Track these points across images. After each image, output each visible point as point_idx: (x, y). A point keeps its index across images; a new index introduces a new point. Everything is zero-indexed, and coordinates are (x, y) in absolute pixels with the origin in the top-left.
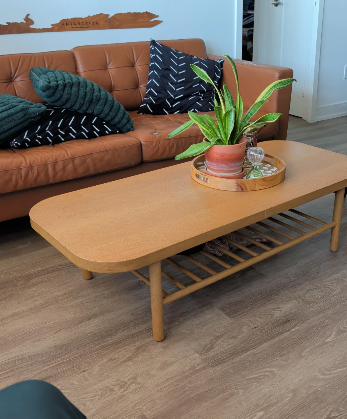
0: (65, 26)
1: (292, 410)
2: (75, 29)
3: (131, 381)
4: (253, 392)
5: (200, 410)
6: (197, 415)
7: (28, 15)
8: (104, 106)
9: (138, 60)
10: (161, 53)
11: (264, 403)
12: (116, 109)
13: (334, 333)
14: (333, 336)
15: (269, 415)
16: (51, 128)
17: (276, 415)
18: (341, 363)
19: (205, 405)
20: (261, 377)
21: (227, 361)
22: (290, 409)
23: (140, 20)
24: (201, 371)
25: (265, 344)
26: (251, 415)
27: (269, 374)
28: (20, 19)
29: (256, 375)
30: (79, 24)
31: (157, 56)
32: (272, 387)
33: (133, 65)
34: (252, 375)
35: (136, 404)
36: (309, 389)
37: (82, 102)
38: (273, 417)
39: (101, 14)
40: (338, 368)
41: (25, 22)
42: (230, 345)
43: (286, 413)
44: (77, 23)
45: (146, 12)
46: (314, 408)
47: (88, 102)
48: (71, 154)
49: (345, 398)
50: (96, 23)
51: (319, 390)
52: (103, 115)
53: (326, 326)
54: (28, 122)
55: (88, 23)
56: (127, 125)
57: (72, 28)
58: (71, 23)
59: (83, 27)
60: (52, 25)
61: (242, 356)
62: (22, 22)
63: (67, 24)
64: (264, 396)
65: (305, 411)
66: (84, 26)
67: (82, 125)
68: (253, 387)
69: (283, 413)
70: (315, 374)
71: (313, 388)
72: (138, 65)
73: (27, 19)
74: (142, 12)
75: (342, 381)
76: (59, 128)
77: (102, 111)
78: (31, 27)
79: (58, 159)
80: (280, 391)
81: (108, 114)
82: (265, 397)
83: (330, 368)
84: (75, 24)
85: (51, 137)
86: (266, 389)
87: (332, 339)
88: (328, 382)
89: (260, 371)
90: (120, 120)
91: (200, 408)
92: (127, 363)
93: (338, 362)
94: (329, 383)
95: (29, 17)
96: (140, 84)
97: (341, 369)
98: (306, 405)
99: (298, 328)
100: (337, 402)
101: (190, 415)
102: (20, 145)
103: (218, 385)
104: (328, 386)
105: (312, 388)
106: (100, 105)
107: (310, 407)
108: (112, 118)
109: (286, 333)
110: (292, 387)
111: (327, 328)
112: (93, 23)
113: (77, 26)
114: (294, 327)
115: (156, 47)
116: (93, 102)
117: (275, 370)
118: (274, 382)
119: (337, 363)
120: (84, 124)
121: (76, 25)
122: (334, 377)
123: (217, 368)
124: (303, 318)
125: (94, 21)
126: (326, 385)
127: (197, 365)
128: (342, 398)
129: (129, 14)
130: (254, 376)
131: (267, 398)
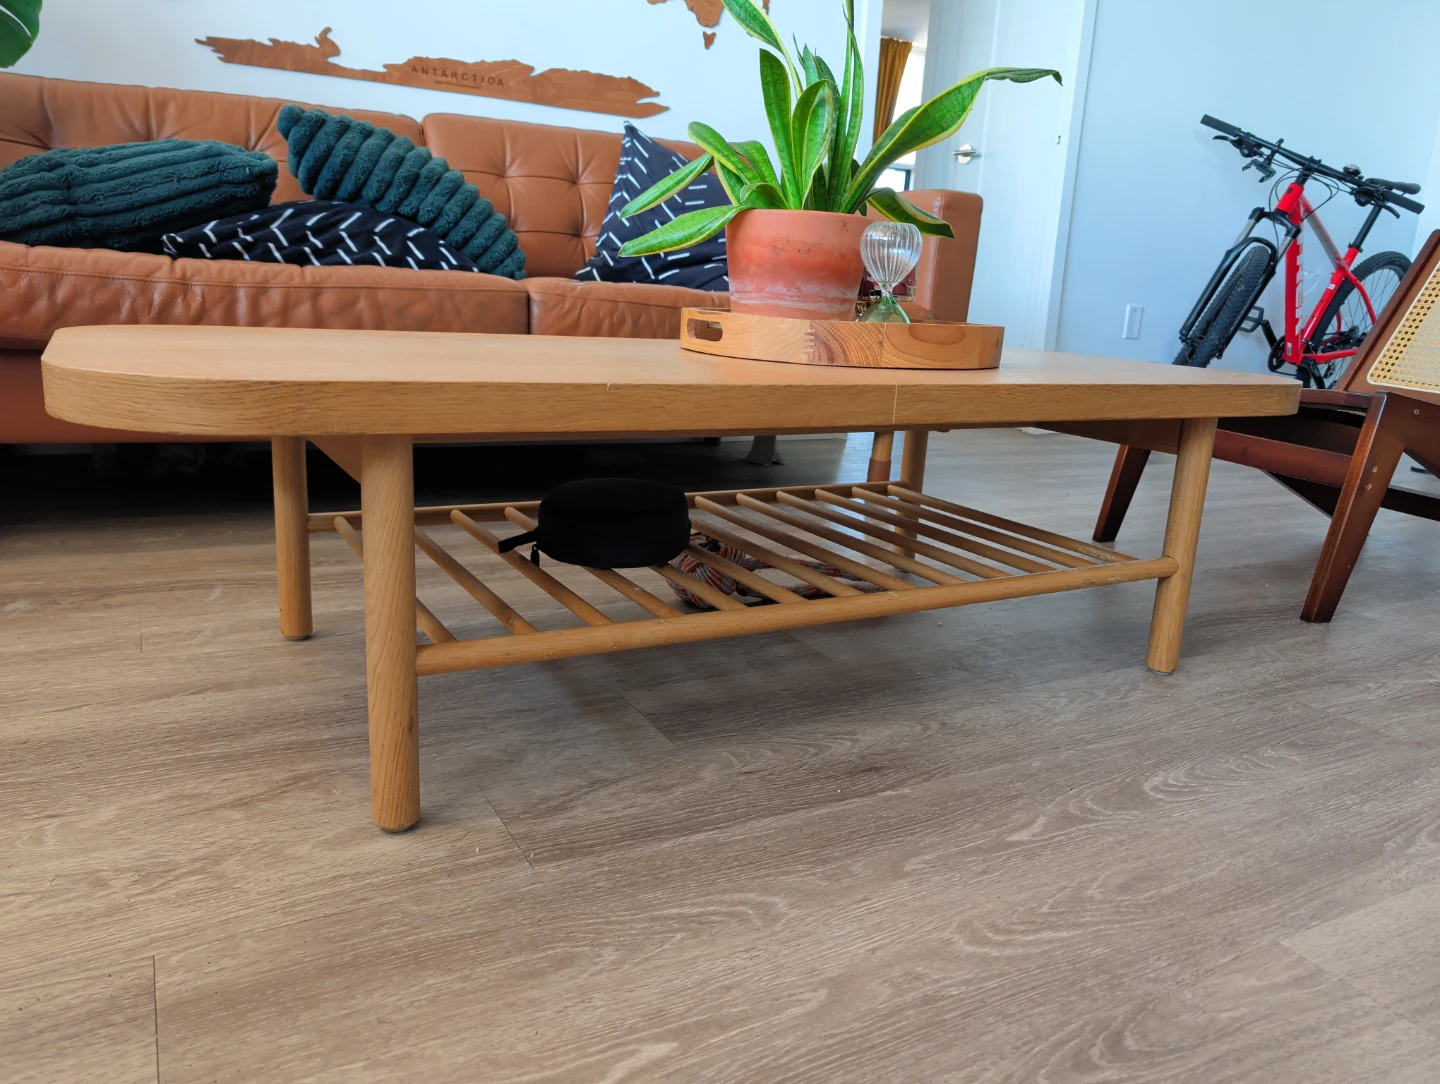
0: (420, 74)
1: (810, 1057)
2: (442, 85)
3: (198, 865)
4: (661, 962)
5: (399, 1000)
6: (374, 1017)
7: (328, 30)
8: (449, 200)
9: (589, 169)
10: (647, 155)
11: (690, 1010)
12: (480, 213)
13: (1042, 820)
14: (1037, 827)
15: (694, 1061)
16: (285, 225)
17: (727, 1066)
18: (1062, 913)
19: (431, 981)
20: (714, 918)
21: (600, 852)
22: (804, 1050)
23: (610, 95)
24: (487, 868)
25: (768, 820)
26: (611, 1048)
27: (750, 912)
28: (305, 36)
29: (695, 910)
30: (454, 75)
31: (636, 160)
32: (745, 956)
33: (573, 180)
34: (680, 906)
35: (151, 942)
36: (905, 986)
37: (387, 176)
38: (709, 1073)
39: (514, 63)
40: (1044, 929)
41: (316, 45)
42: (633, 809)
43: (774, 1064)
44: (449, 72)
45: (629, 78)
46: (912, 1061)
47: (406, 179)
48: (313, 277)
49: (1067, 1042)
50: (497, 81)
51: (952, 996)
52: (442, 223)
53: (1015, 797)
54: (220, 195)
55: (479, 79)
56: (506, 262)
57: (437, 82)
58: (435, 70)
59: (464, 86)
60: (385, 66)
61: (664, 845)
62: (310, 46)
63: (425, 71)
64: (701, 984)
65: (866, 1069)
66: (466, 83)
67: (376, 234)
68: (667, 946)
69: (765, 1061)
70: (946, 935)
71: (925, 984)
72: (585, 182)
73: (323, 37)
74: (618, 75)
75: (1059, 976)
76: (310, 228)
77: (439, 213)
78: (332, 60)
79: (273, 281)
80: (777, 977)
81: (456, 223)
82: (703, 989)
83: (1013, 924)
84: (444, 74)
85: (280, 247)
86: (719, 962)
87: (1034, 835)
88: (997, 972)
89: (718, 897)
90: (489, 243)
91: (403, 992)
92: (226, 813)
93: (1051, 908)
94: (999, 976)
95: (331, 36)
96: (587, 227)
97: (1058, 931)
98: (879, 1044)
99: (907, 791)
100: (1027, 1053)
101: (344, 1012)
102: (180, 243)
103: (527, 921)
104: (992, 984)
105: (918, 984)
106: (437, 195)
107: (895, 1054)
108: (468, 234)
109: (858, 800)
110: (831, 970)
111: (1020, 803)
112: (491, 81)
113: (450, 79)
114: (892, 787)
115: (635, 141)
116: (418, 184)
117: (780, 903)
118: (762, 942)
119: (1045, 909)
120: (383, 236)
121: (446, 76)
122: (1026, 957)
123: (550, 869)
124: (932, 767)
125: (492, 75)
126: (985, 979)
127: (477, 850)
128: (1052, 1039)
129: (585, 74)
130: (685, 911)
131: (710, 993)
